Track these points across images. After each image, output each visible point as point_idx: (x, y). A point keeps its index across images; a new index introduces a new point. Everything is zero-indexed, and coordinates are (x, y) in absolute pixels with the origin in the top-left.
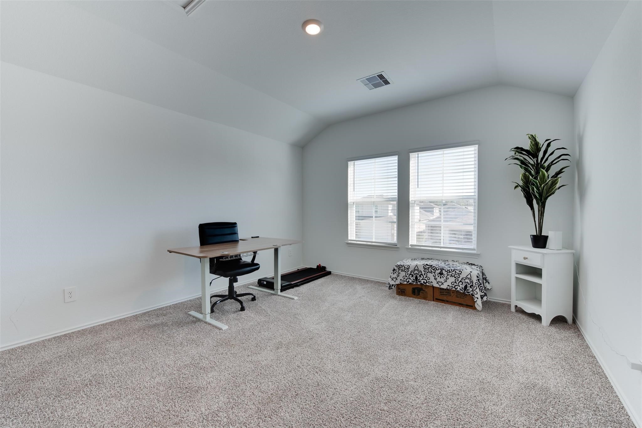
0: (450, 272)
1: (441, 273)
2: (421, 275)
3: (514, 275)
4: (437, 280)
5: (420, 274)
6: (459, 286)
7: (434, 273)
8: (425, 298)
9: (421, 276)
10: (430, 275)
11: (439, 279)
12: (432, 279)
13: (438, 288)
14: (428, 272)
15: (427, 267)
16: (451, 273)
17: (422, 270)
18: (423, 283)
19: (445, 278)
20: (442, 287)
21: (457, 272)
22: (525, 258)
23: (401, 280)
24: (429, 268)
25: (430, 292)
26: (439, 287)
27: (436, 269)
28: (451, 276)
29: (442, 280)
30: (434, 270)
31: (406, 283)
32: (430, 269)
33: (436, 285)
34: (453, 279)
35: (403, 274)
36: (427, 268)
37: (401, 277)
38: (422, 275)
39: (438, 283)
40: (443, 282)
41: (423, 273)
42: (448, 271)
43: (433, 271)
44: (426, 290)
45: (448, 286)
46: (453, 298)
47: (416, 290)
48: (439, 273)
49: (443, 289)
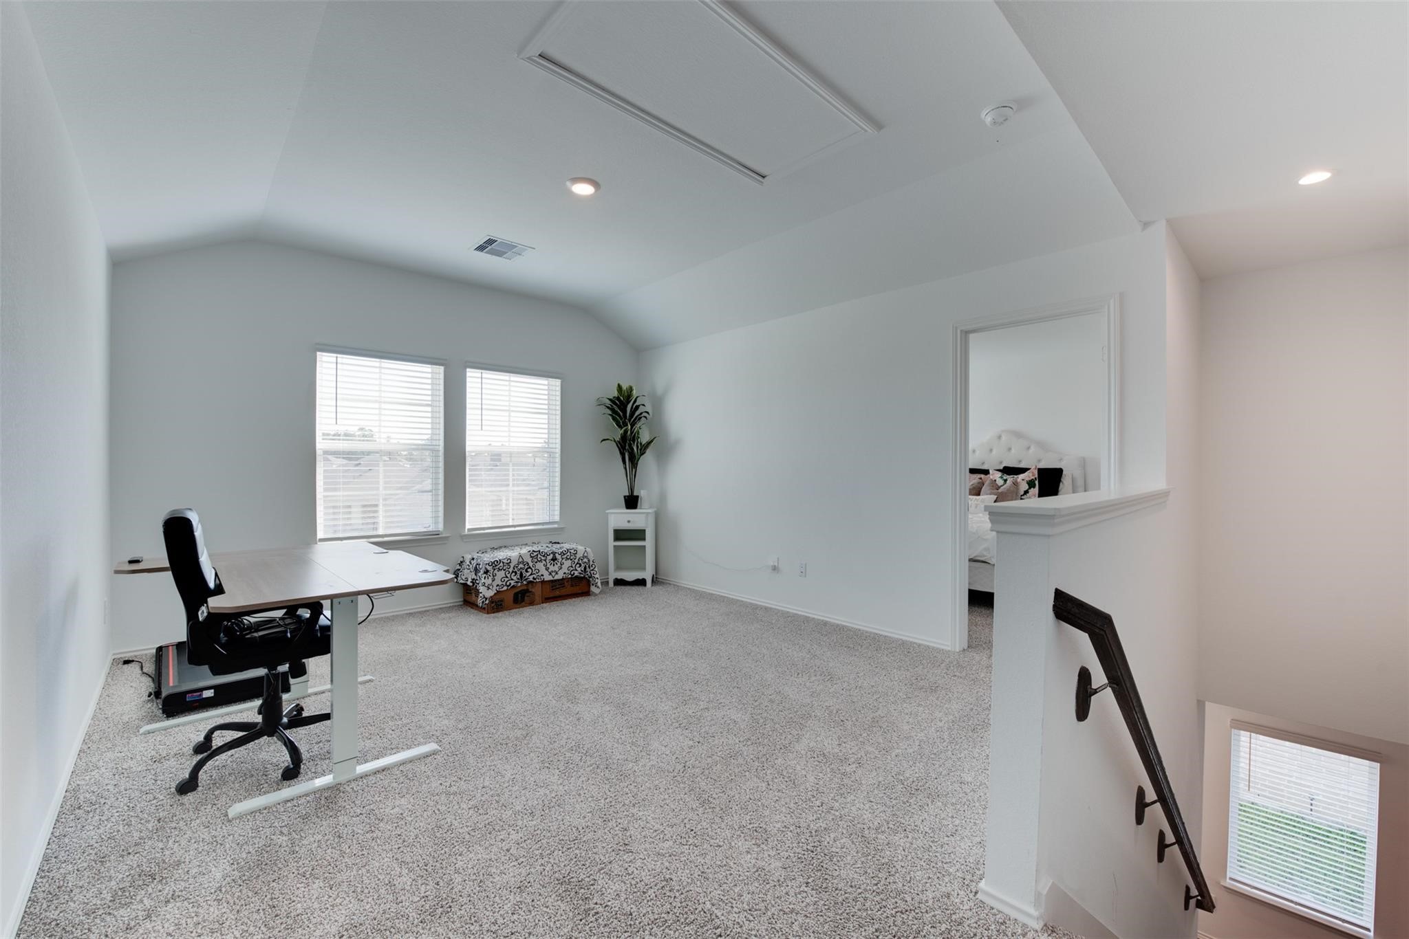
0: (564, 554)
1: (554, 559)
2: (528, 568)
3: (612, 543)
4: (550, 570)
5: (526, 567)
6: (576, 570)
7: (545, 560)
8: (532, 603)
9: (529, 570)
10: (540, 566)
11: (552, 568)
12: (543, 571)
13: (552, 581)
14: (536, 562)
15: (535, 554)
16: (565, 556)
17: (529, 560)
18: (532, 579)
19: (559, 564)
20: (557, 577)
21: (572, 551)
22: (629, 522)
23: (498, 585)
24: (537, 555)
25: (537, 591)
26: (552, 579)
27: (545, 555)
28: (567, 559)
29: (556, 568)
30: (544, 556)
31: (505, 588)
32: (539, 556)
33: (547, 578)
34: (568, 563)
35: (501, 574)
36: (535, 556)
37: (498, 581)
38: (530, 568)
39: (550, 574)
40: (557, 570)
41: (531, 564)
42: (562, 554)
43: (543, 558)
44: (533, 590)
45: (565, 573)
46: (568, 589)
47: (520, 595)
48: (552, 560)
49: (558, 580)
